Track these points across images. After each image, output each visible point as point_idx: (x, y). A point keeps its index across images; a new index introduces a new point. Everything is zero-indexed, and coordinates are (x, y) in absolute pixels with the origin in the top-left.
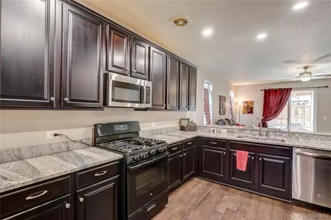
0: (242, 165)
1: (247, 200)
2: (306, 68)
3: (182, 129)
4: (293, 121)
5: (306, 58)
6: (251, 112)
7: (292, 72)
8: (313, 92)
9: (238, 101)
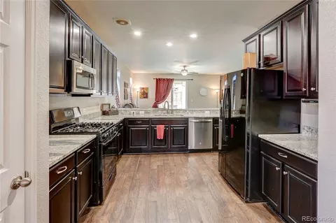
0: (160, 135)
1: (165, 158)
2: (184, 66)
3: (104, 113)
4: (174, 104)
5: (185, 60)
6: (147, 97)
7: (177, 68)
8: (184, 83)
9: (136, 87)
